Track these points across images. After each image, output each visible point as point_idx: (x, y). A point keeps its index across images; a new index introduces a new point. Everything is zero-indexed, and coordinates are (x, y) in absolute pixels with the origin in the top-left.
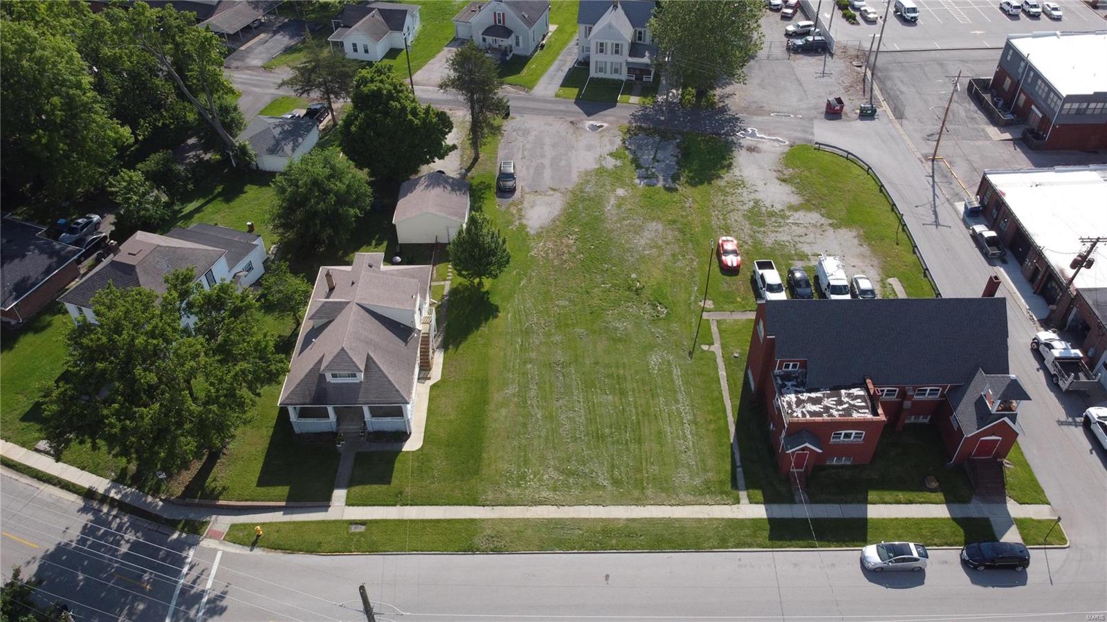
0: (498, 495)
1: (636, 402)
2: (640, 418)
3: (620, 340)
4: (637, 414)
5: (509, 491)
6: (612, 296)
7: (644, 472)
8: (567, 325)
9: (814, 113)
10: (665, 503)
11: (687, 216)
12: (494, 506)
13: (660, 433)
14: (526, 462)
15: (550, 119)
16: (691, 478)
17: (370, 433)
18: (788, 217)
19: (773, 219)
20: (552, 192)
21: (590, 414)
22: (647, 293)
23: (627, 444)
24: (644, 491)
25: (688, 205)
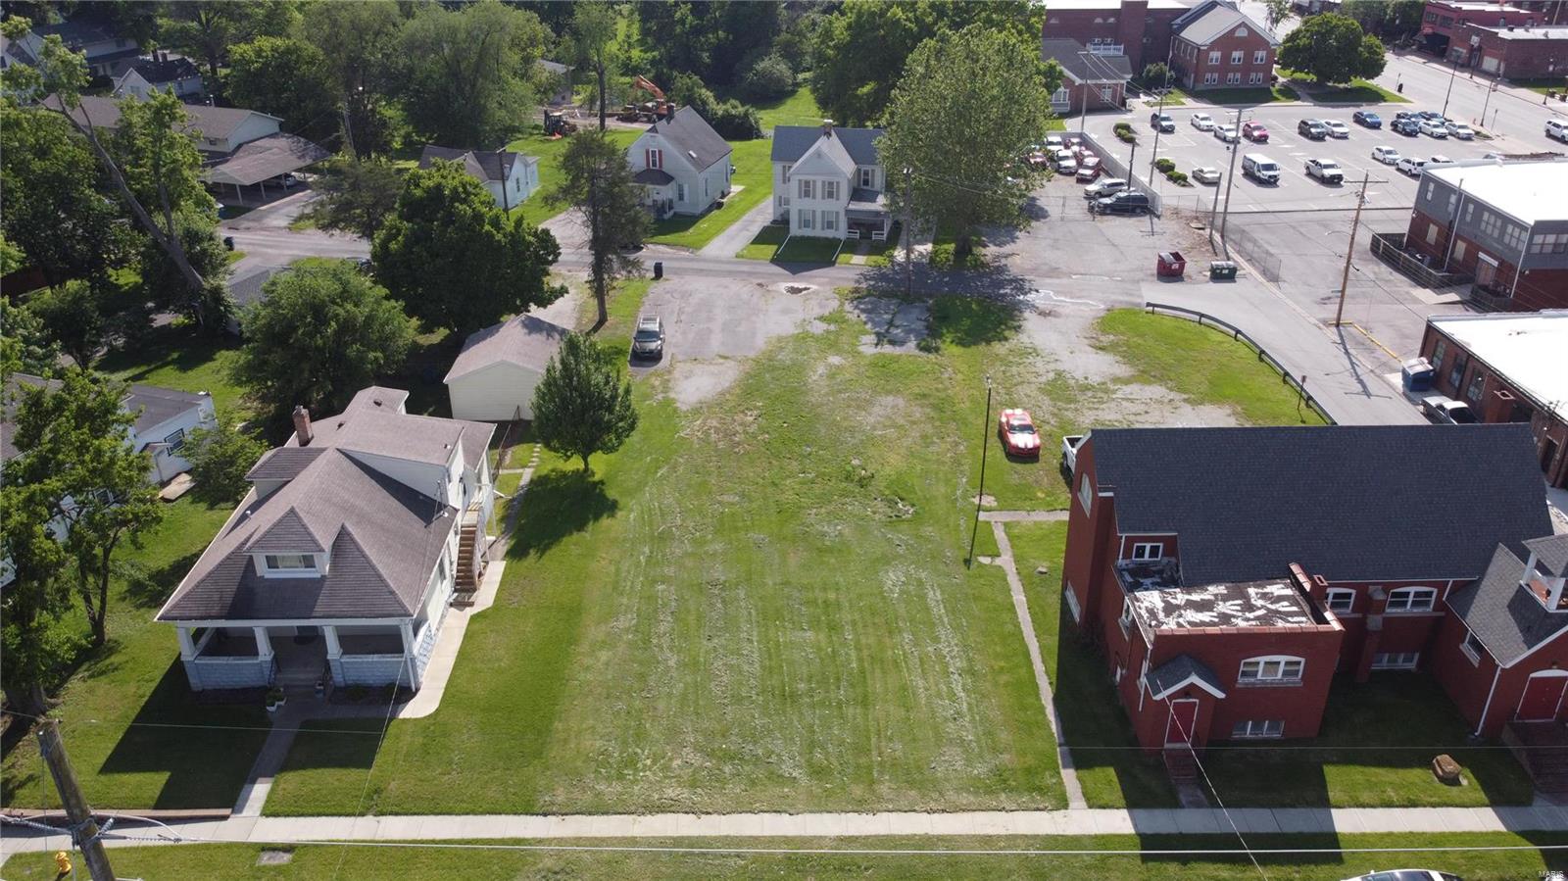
0: (577, 794)
1: (858, 642)
2: (866, 665)
3: (830, 550)
4: (860, 660)
5: (601, 787)
6: (817, 489)
7: (874, 753)
8: (736, 529)
9: (1141, 275)
10: (916, 808)
11: (946, 389)
12: (566, 814)
13: (904, 688)
14: (640, 736)
15: (726, 281)
16: (969, 762)
17: (338, 689)
18: (1114, 392)
19: (1090, 394)
20: (721, 361)
21: (770, 659)
22: (880, 484)
23: (841, 708)
24: (875, 787)
25: (946, 376)
